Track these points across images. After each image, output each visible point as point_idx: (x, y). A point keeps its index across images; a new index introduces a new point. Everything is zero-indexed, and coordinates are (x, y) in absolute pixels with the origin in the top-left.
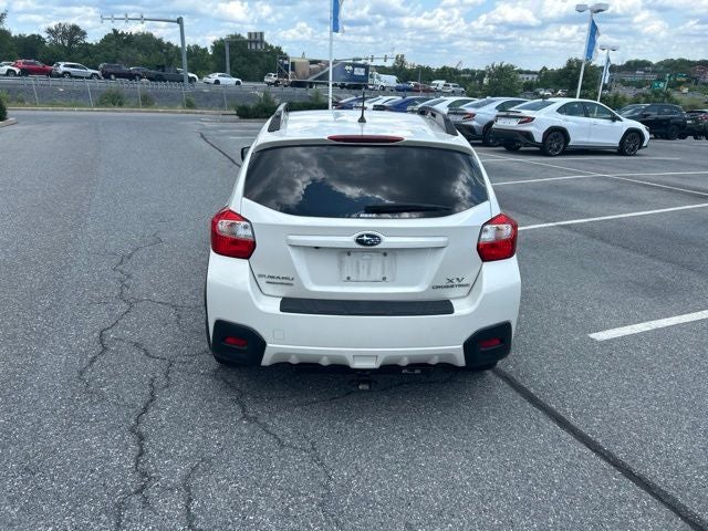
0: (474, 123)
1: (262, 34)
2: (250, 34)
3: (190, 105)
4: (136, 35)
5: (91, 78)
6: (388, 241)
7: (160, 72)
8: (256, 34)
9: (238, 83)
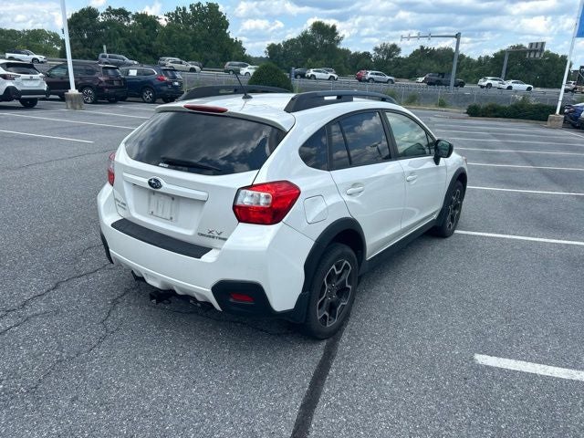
1: (543, 44)
2: (531, 44)
3: (442, 104)
4: (438, 50)
5: (387, 82)
6: (166, 187)
7: (440, 78)
8: (537, 43)
9: (529, 89)
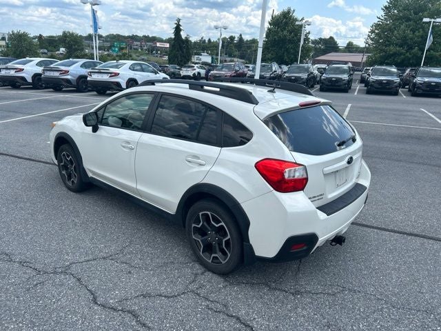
0: (69, 77)
